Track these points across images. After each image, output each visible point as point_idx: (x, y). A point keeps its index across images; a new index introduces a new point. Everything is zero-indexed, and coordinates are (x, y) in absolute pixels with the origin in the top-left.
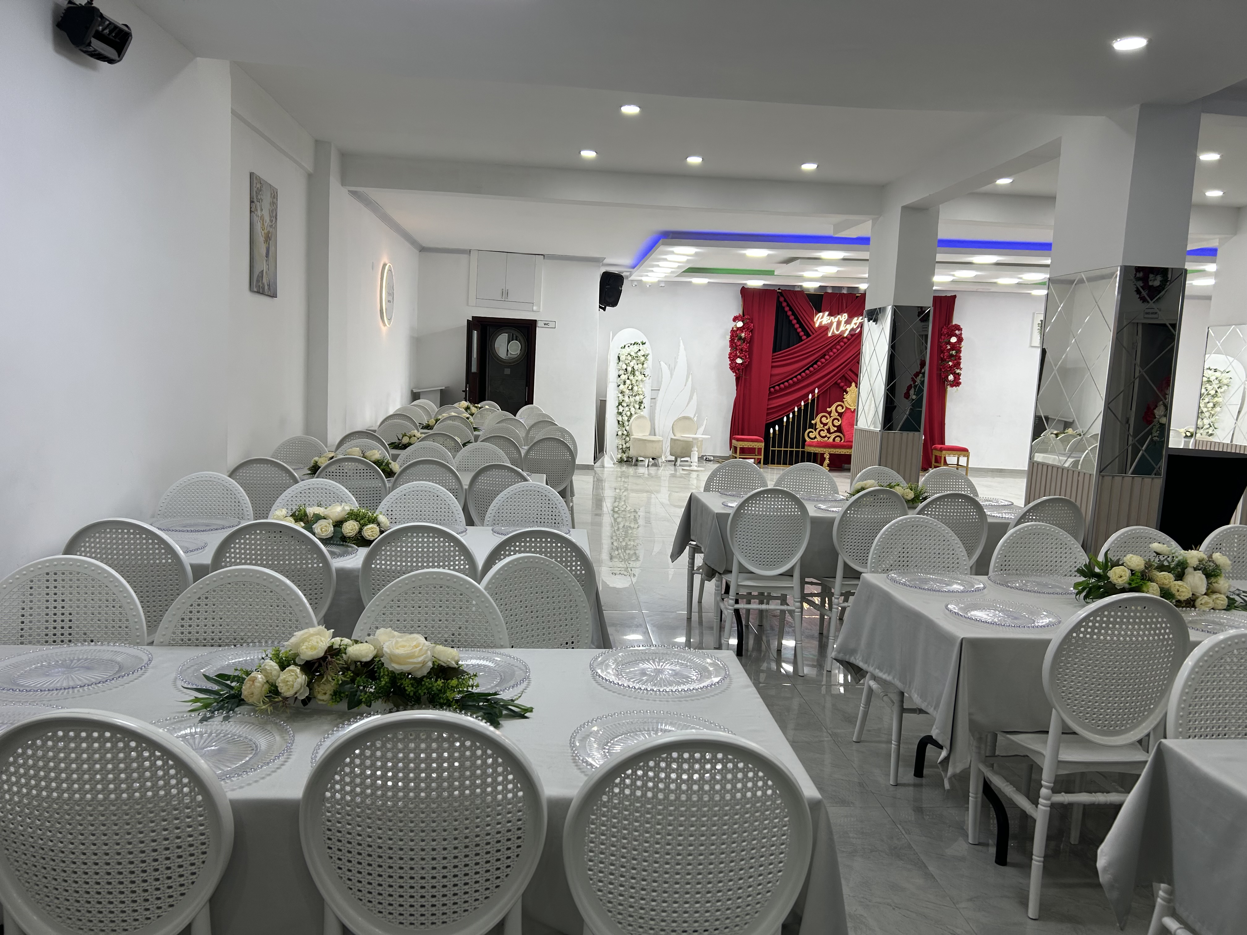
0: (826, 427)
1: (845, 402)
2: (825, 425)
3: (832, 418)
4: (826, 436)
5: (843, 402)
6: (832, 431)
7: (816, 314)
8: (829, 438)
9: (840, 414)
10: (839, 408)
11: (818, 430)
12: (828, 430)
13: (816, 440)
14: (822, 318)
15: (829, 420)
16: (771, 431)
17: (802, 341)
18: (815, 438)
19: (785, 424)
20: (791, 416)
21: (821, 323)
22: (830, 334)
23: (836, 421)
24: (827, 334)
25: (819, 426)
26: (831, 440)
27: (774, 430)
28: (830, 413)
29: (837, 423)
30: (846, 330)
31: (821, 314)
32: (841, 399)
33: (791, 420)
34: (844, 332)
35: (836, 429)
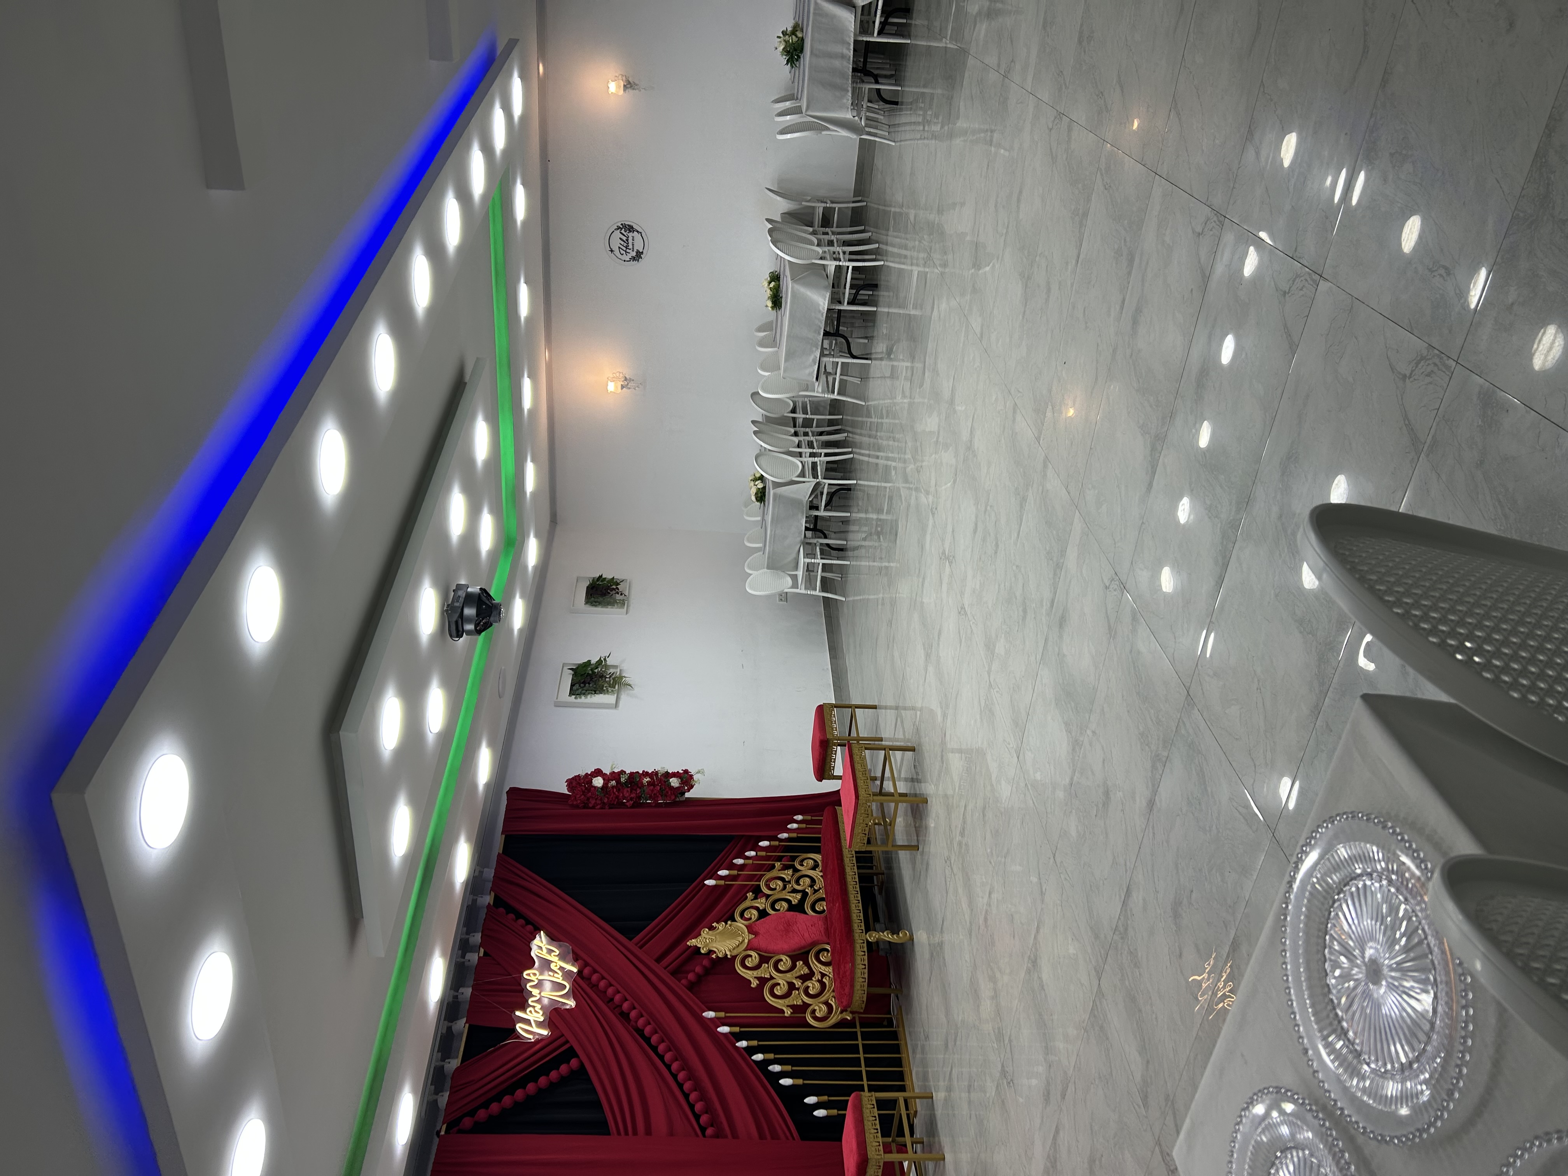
0: (797, 983)
1: (735, 953)
2: (792, 986)
3: (775, 974)
4: (820, 982)
5: (734, 958)
6: (806, 971)
7: (519, 1036)
8: (823, 975)
9: (764, 960)
10: (749, 963)
11: (807, 1000)
12: (805, 978)
13: (832, 1002)
14: (527, 1022)
15: (780, 979)
16: (820, 1113)
17: (582, 1065)
18: (826, 1003)
19: (800, 1082)
20: (776, 1068)
21: (540, 1024)
22: (571, 1003)
23: (781, 967)
24: (570, 1010)
25: (798, 998)
26: (828, 970)
27: (817, 1106)
28: (763, 981)
29: (786, 962)
30: (561, 968)
31: (519, 1027)
32: (727, 962)
33: (788, 1068)
34: (567, 974)
35: (800, 963)
